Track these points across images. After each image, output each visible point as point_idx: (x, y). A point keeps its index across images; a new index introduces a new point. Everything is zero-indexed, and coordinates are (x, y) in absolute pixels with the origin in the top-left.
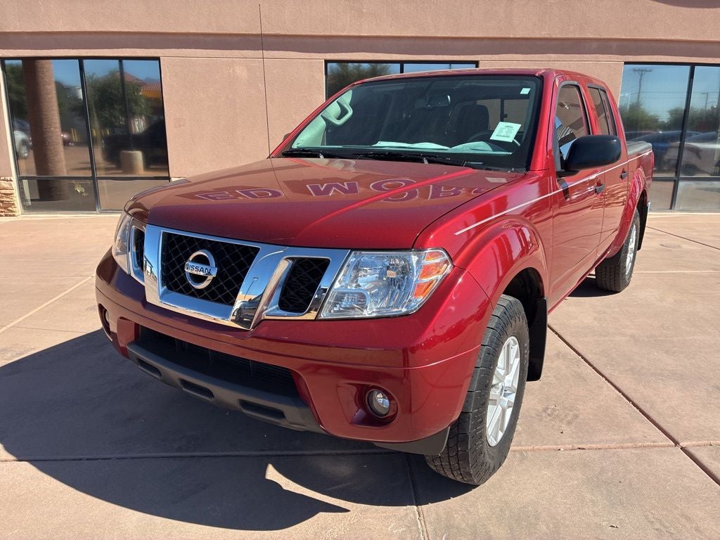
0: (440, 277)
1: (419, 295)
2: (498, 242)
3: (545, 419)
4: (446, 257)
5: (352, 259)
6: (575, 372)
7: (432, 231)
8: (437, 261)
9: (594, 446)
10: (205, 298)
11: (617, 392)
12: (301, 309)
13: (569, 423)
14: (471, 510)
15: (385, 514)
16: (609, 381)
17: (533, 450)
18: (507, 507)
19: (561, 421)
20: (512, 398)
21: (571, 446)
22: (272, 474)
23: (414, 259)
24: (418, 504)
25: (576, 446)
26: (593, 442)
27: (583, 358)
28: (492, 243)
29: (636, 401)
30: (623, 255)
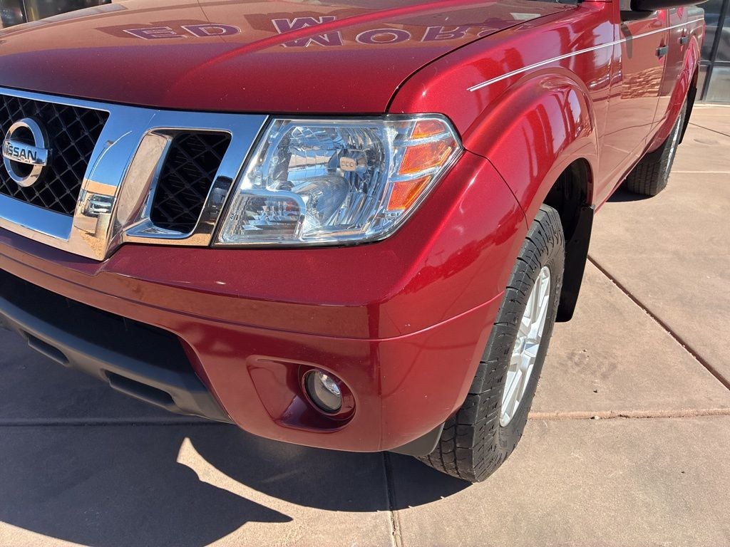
0: (437, 170)
1: (398, 205)
2: (532, 117)
3: (570, 370)
4: (451, 133)
5: (272, 134)
6: (608, 302)
7: (425, 80)
8: (434, 139)
9: (641, 413)
10: (37, 202)
11: (664, 330)
12: (185, 226)
13: (604, 377)
14: (471, 518)
15: (344, 526)
16: (652, 315)
17: (557, 419)
18: (523, 513)
19: (594, 373)
20: (535, 349)
21: (609, 412)
22: (189, 455)
23: (390, 134)
24: (393, 507)
25: (617, 412)
26: (639, 407)
27: (615, 281)
28: (522, 121)
29: (691, 345)
30: (666, 149)
